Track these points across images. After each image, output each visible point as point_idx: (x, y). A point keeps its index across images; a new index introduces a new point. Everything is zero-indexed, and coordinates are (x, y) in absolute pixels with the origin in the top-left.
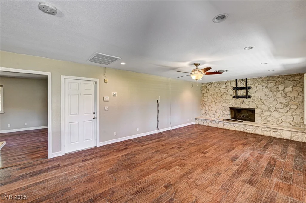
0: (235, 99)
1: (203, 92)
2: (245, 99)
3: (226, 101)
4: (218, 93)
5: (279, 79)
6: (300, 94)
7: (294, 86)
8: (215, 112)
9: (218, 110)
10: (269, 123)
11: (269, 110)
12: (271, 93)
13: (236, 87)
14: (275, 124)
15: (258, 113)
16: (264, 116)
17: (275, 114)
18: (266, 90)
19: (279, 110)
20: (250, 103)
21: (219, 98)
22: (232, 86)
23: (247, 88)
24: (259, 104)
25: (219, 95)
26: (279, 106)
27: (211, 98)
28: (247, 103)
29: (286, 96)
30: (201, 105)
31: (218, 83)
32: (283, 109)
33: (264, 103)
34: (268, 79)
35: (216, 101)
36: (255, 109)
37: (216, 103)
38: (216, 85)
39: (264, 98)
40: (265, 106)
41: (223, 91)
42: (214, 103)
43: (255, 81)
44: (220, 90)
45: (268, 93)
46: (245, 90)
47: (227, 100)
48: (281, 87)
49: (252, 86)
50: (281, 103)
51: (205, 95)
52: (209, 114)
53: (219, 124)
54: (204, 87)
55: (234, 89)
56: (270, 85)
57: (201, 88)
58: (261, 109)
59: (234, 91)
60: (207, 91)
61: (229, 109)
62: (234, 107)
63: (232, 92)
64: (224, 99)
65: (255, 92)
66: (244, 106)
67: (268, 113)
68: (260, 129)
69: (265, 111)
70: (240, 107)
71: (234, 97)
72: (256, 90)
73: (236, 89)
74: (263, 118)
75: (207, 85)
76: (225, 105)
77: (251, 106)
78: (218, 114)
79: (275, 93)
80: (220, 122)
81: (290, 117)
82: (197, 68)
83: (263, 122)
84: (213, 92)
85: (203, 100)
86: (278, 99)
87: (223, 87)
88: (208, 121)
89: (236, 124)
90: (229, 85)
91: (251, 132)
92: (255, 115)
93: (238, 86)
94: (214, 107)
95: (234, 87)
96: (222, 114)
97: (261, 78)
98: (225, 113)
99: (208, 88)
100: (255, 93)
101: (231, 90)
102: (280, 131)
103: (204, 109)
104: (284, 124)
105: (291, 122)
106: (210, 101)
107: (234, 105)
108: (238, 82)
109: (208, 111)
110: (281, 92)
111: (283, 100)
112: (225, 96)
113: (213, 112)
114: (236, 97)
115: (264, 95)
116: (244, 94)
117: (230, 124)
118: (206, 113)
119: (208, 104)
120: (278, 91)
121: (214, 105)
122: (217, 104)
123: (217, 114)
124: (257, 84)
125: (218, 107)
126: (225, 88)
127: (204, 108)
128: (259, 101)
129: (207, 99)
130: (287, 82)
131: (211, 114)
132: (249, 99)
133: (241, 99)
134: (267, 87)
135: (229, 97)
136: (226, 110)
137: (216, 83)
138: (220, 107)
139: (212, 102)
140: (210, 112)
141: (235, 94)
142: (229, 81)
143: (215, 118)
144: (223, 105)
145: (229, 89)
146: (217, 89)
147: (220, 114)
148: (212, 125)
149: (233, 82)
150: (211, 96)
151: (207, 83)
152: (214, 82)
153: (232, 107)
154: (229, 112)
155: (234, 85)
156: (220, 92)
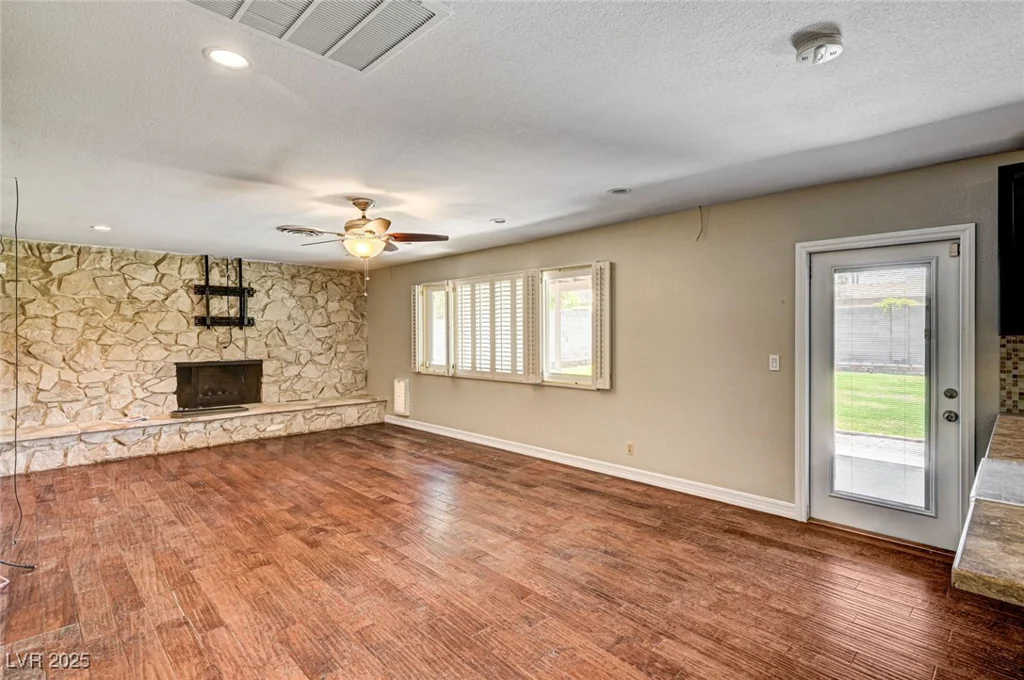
0: (198, 329)
1: (18, 290)
2: (236, 331)
3: (162, 337)
4: (119, 304)
5: (317, 276)
6: (352, 318)
7: (342, 299)
8: (103, 390)
9: (124, 382)
10: (298, 398)
11: (297, 361)
12: (302, 312)
13: (203, 283)
14: (310, 396)
15: (270, 373)
16: (286, 381)
17: (311, 371)
18: (291, 303)
19: (316, 358)
20: (250, 342)
21: (127, 326)
22: (189, 276)
23: (242, 293)
24: (273, 344)
25: (128, 311)
26: (317, 347)
27: (80, 328)
28: (241, 344)
29: (330, 323)
31: (116, 256)
32: (324, 356)
33: (285, 341)
34: (294, 271)
35: (106, 340)
36: (261, 361)
37: (105, 348)
38: (106, 263)
39: (286, 327)
40: (288, 349)
41: (145, 295)
42: (96, 348)
43: (264, 274)
44: (128, 290)
45: (294, 314)
46: (234, 300)
47: (167, 334)
48: (321, 298)
49: (254, 286)
50: (319, 339)
51: (31, 309)
52: (65, 407)
53: (163, 436)
54: (23, 261)
55: (198, 290)
56: (301, 289)
58: (278, 360)
59: (196, 298)
60: (53, 289)
61: (174, 371)
62: (196, 361)
63: (185, 302)
64: (153, 329)
65: (262, 307)
66: (233, 355)
67: (293, 370)
68: (300, 418)
69: (290, 363)
70: (216, 359)
71: (201, 321)
72: (267, 300)
73: (205, 291)
74: (284, 387)
75: (52, 256)
76: (156, 353)
77: (253, 355)
78: (123, 396)
79: (309, 312)
80: (165, 428)
81: (336, 373)
82: (364, 217)
83: (283, 400)
84: (87, 292)
85: (20, 337)
86: (314, 330)
87: (150, 275)
88: (97, 439)
89: (232, 419)
90: (175, 273)
91: (277, 434)
92: (264, 379)
93: (211, 283)
94: (99, 366)
95: (197, 282)
96: (140, 394)
97: (279, 266)
98: (156, 389)
99: (56, 270)
100: (263, 310)
101: (182, 292)
102: (339, 410)
103: (27, 384)
104: (327, 394)
105: (338, 385)
106: (65, 337)
107: (194, 352)
108: (212, 268)
109: (57, 389)
110: (320, 310)
111: (324, 332)
112: (158, 317)
113: (91, 392)
114: (208, 322)
115: (285, 318)
116: (233, 313)
117: (209, 426)
118: (39, 408)
119: (57, 356)
120: (315, 308)
121: (97, 360)
123: (114, 402)
124: (269, 283)
125: (122, 365)
126: (153, 285)
128: (273, 336)
129: (47, 332)
130: (330, 285)
131: (77, 406)
132: (248, 331)
133: (221, 330)
134: (291, 295)
135: (173, 322)
136: (158, 374)
137: (108, 257)
138: (132, 366)
139: (82, 344)
140: (70, 397)
141: (200, 311)
142: (173, 258)
143: (111, 420)
144: (148, 355)
145: (175, 291)
146: (112, 285)
147: (131, 399)
148: (125, 453)
149: (193, 265)
150: (79, 313)
151: (50, 248)
152: (95, 248)
153: (184, 359)
154: (172, 384)
155: (193, 274)
156: (132, 299)
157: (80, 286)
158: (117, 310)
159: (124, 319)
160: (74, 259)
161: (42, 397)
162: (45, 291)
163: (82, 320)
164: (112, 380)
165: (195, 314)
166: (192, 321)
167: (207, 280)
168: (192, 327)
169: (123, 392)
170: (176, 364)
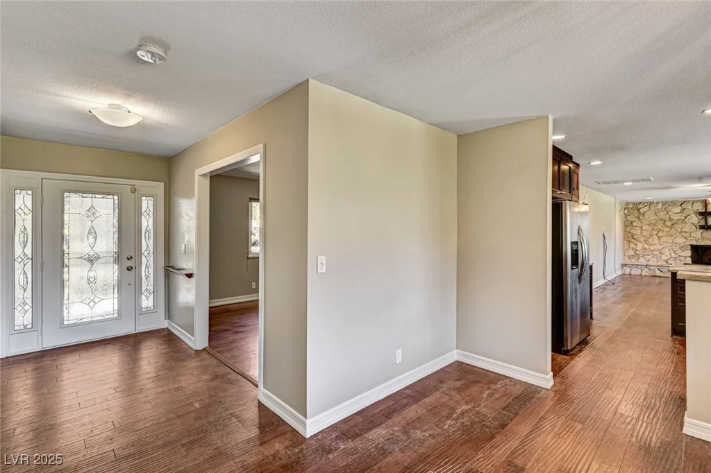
0: (701, 231)
1: (630, 218)
3: (683, 234)
4: (665, 221)
8: (658, 253)
9: (667, 250)
13: (704, 211)
21: (668, 229)
22: (696, 208)
25: (668, 224)
27: (650, 230)
30: (626, 242)
31: (664, 203)
35: (660, 234)
37: (659, 237)
38: (660, 206)
41: (676, 218)
42: (656, 237)
44: (669, 216)
47: (686, 232)
51: (634, 224)
52: (645, 256)
54: (632, 209)
55: (701, 214)
57: (626, 211)
59: (700, 217)
60: (641, 217)
61: (689, 248)
62: (702, 244)
63: (695, 219)
64: (679, 230)
71: (702, 227)
73: (705, 214)
75: (641, 206)
76: (680, 240)
84: (653, 218)
85: (630, 233)
87: (678, 209)
88: (652, 268)
90: (690, 207)
93: (708, 211)
94: (657, 244)
95: (701, 211)
96: (673, 255)
98: (681, 254)
99: (642, 211)
101: (693, 215)
103: (633, 249)
106: (645, 233)
107: (700, 241)
108: (709, 203)
109: (642, 251)
112: (681, 226)
113: (653, 253)
114: (706, 227)
118: (637, 255)
119: (642, 239)
121: (656, 241)
122: (663, 239)
123: (663, 258)
125: (666, 244)
126: (679, 213)
127: (632, 245)
129: (639, 232)
131: (649, 257)
135: (688, 228)
136: (682, 248)
137: (661, 204)
138: (670, 245)
139: (651, 236)
140: (647, 254)
141: (703, 223)
142: (689, 201)
143: (661, 263)
144: (676, 241)
145: (689, 215)
146: (662, 214)
147: (669, 257)
148: (662, 274)
149: (699, 203)
150: (650, 225)
151: (640, 203)
152: (655, 202)
153: (695, 243)
154: (689, 253)
155: (699, 207)
156: (670, 219)
157: (650, 216)
158: (664, 224)
159: (667, 226)
160: (648, 207)
161: (637, 252)
162: (638, 218)
163: (651, 227)
164: (662, 249)
165: (701, 224)
166: (698, 227)
167: (706, 209)
168: (698, 229)
169: (666, 254)
170: (691, 245)
